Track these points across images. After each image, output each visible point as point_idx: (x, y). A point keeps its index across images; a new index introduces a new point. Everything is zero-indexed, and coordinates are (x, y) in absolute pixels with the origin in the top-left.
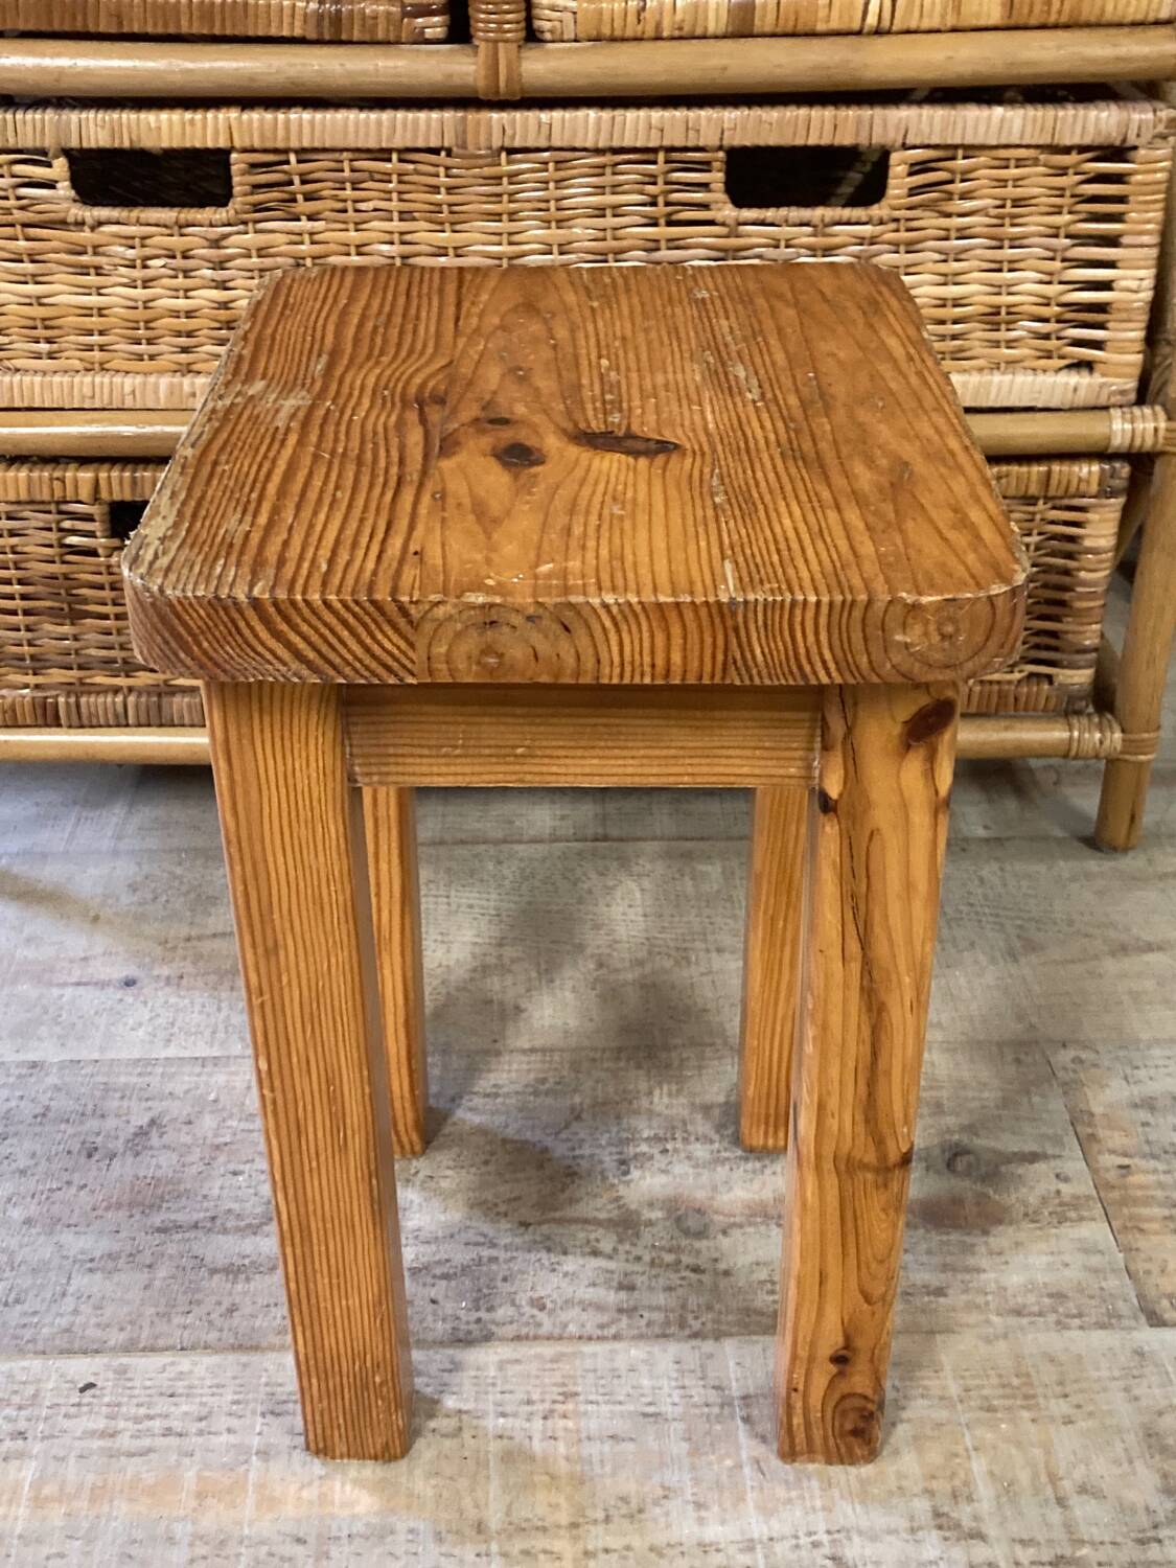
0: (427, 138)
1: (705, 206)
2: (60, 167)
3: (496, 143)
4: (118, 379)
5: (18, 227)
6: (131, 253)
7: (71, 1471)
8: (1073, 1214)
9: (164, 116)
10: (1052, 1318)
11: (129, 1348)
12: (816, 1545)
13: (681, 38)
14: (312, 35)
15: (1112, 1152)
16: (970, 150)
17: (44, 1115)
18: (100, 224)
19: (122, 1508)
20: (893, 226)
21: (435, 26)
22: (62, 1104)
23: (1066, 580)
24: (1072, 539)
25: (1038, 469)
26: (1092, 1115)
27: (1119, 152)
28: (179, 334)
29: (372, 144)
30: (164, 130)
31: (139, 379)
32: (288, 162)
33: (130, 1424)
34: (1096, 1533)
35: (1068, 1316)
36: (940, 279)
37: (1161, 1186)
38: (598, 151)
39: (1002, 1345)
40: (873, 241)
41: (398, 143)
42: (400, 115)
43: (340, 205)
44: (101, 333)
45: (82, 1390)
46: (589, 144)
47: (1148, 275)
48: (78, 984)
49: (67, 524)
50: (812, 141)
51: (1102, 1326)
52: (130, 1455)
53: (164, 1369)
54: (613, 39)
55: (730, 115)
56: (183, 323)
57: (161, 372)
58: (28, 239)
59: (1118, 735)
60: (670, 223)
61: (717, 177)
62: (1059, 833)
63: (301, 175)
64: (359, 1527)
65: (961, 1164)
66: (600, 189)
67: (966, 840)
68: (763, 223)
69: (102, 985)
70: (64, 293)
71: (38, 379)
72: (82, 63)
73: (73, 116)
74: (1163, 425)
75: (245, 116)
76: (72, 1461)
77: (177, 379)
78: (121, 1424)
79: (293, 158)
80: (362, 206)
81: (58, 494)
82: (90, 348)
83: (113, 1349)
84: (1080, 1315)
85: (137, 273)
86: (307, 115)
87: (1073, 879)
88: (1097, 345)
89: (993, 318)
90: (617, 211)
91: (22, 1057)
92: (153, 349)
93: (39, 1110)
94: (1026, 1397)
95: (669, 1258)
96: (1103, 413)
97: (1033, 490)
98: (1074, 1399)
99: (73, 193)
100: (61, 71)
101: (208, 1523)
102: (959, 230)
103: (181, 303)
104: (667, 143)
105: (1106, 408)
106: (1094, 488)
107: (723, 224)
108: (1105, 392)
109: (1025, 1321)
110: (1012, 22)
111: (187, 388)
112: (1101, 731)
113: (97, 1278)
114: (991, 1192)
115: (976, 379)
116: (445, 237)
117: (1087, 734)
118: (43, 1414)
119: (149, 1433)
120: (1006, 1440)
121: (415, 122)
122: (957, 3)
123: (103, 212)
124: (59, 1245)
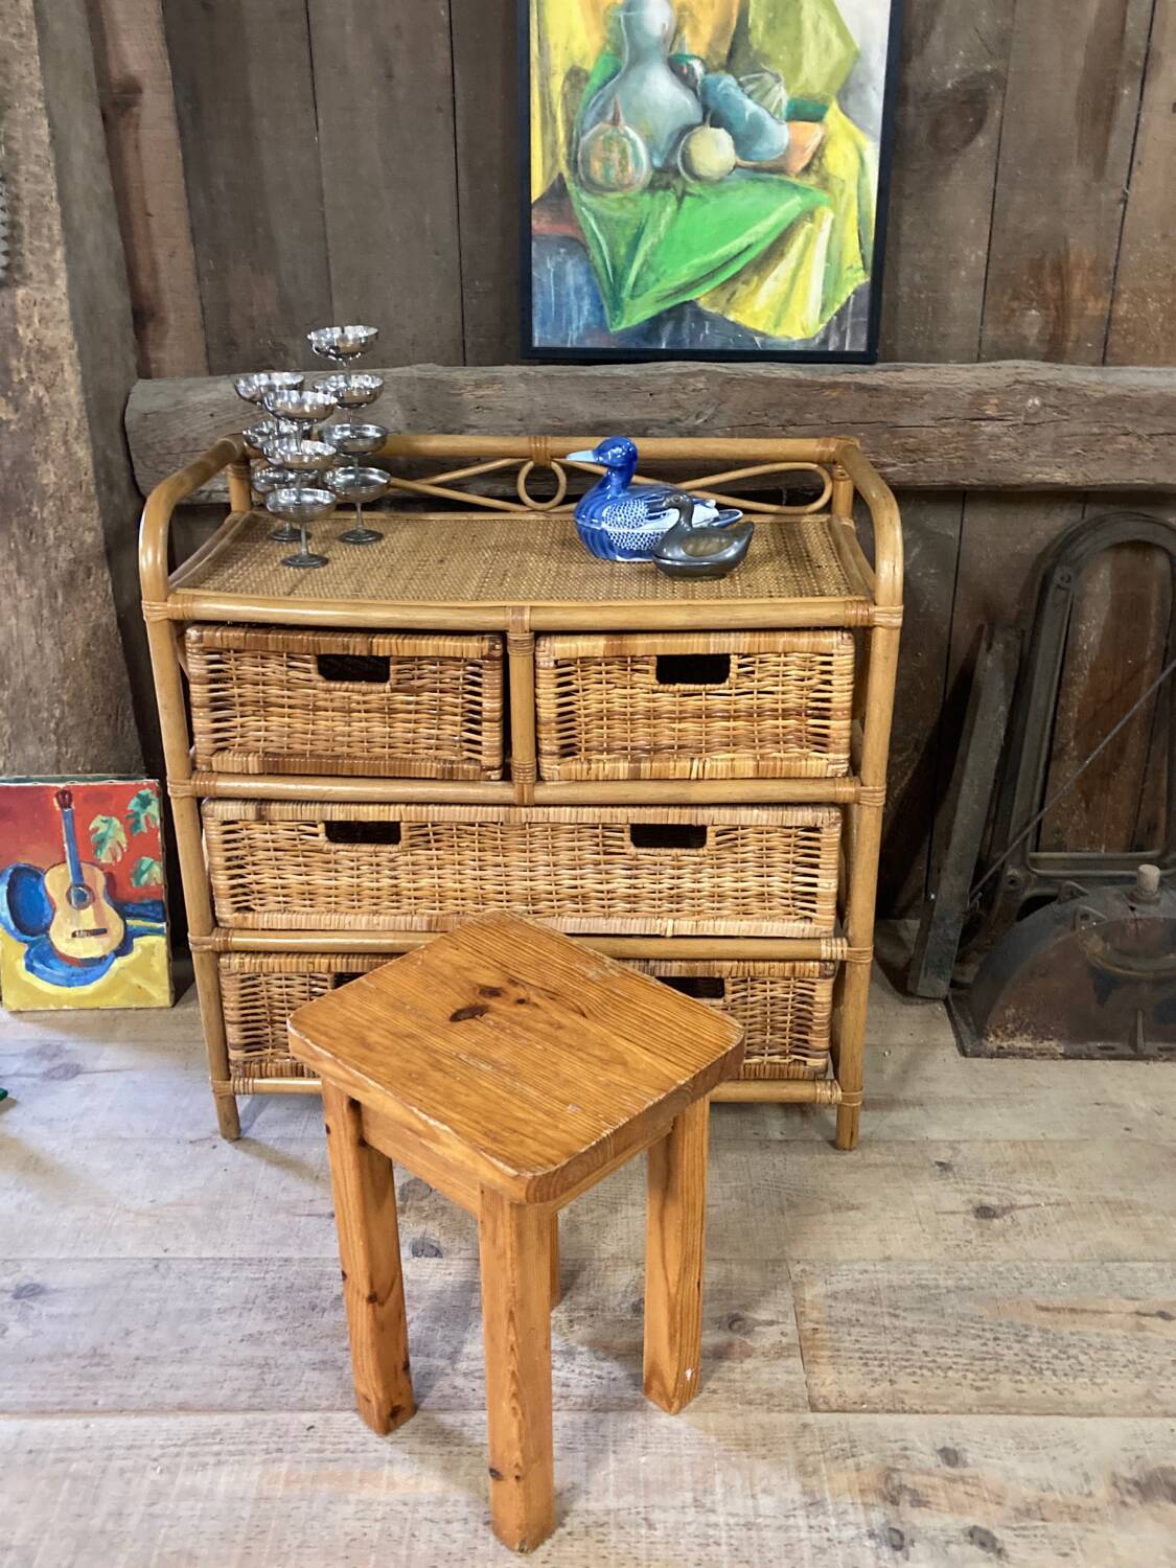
0: (492, 818)
1: (622, 847)
2: (321, 828)
3: (524, 820)
4: (342, 917)
5: (299, 852)
6: (352, 864)
7: (303, 1468)
8: (786, 1354)
9: (371, 808)
10: (766, 1406)
11: (330, 1409)
12: (638, 1513)
13: (608, 781)
14: (439, 777)
15: (811, 1321)
16: (744, 827)
17: (291, 1287)
18: (338, 851)
19: (326, 1486)
20: (711, 857)
21: (495, 775)
22: (299, 1282)
23: (808, 1016)
24: (810, 997)
25: (789, 965)
26: (805, 1301)
27: (816, 829)
28: (373, 898)
29: (467, 820)
30: (371, 814)
31: (353, 917)
32: (427, 827)
33: (330, 1447)
34: (767, 1512)
35: (774, 1406)
36: (734, 880)
37: (831, 1340)
38: (571, 824)
39: (740, 1419)
40: (701, 863)
41: (478, 819)
42: (480, 809)
43: (451, 844)
44: (335, 896)
45: (308, 1429)
46: (567, 821)
47: (834, 882)
48: (309, 1215)
49: (314, 982)
50: (670, 822)
51: (788, 1410)
52: (330, 1461)
53: (346, 1420)
54: (577, 781)
55: (631, 811)
56: (375, 893)
57: (363, 913)
58: (304, 857)
59: (840, 1092)
60: (606, 853)
61: (626, 835)
62: (819, 1138)
63: (433, 832)
64: (432, 1499)
65: (735, 1326)
66: (572, 840)
67: (769, 1141)
68: (649, 855)
69: (319, 1216)
70: (319, 879)
71: (304, 916)
72: (334, 789)
73: (329, 808)
74: (845, 949)
75: (408, 808)
76: (304, 1463)
77: (370, 917)
78: (327, 1446)
79: (430, 825)
80: (461, 845)
81: (311, 969)
82: (330, 903)
83: (324, 1409)
84: (779, 1405)
85: (355, 872)
86: (436, 808)
87: (822, 1166)
88: (814, 911)
89: (762, 897)
90: (580, 849)
91: (279, 1255)
92: (360, 904)
93: (289, 1284)
94: (747, 1445)
95: (588, 1371)
96: (816, 941)
97: (788, 974)
98: (769, 1446)
99: (326, 838)
100: (324, 792)
101: (364, 1494)
102: (741, 859)
103: (375, 885)
104: (602, 821)
105: (819, 938)
106: (817, 974)
107: (630, 855)
108: (818, 931)
109: (752, 1408)
110: (758, 777)
111: (375, 922)
112: (832, 1090)
113: (317, 1373)
114: (748, 1340)
115: (755, 923)
116: (500, 859)
117: (824, 1092)
118: (291, 1440)
119: (339, 1451)
120: (733, 1466)
121: (487, 812)
122: (733, 769)
123: (340, 846)
124: (299, 1357)
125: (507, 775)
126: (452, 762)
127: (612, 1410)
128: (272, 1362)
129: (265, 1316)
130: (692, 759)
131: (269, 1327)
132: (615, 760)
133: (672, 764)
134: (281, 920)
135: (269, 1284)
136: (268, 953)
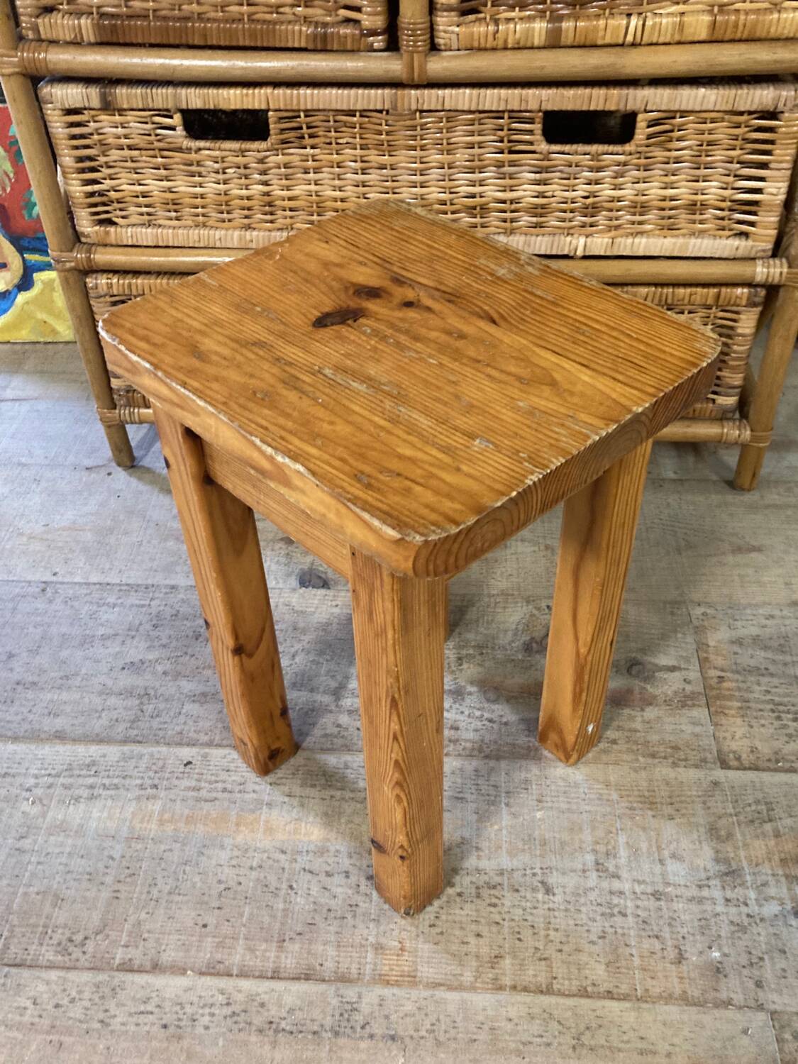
0: (375, 105)
1: (531, 143)
2: (177, 119)
3: (414, 107)
4: (212, 232)
5: (157, 151)
6: (216, 166)
7: (178, 806)
8: (689, 703)
9: (232, 91)
10: (670, 760)
11: (210, 744)
12: (534, 875)
13: (519, 48)
14: (310, 46)
15: (715, 668)
16: (684, 113)
17: (176, 615)
18: (200, 149)
19: (200, 829)
20: (638, 155)
21: (378, 42)
22: (184, 609)
23: (729, 350)
24: (732, 328)
25: (714, 291)
26: (708, 646)
27: (773, 115)
28: (243, 209)
29: (345, 107)
30: (232, 99)
31: (223, 232)
32: (299, 117)
33: (207, 785)
34: (677, 880)
35: (679, 760)
36: (663, 185)
37: (739, 689)
38: (471, 112)
39: (643, 774)
40: (625, 164)
41: (359, 107)
42: (360, 91)
43: (328, 141)
44: (203, 207)
45: (185, 765)
46: (466, 108)
47: (783, 186)
50: (592, 108)
51: (696, 766)
52: (206, 801)
53: (225, 757)
54: (480, 49)
55: (545, 93)
56: (246, 203)
57: (235, 228)
58: (162, 157)
59: (748, 432)
60: (511, 152)
61: (537, 127)
62: (714, 478)
63: (307, 124)
64: (312, 847)
65: (634, 671)
66: (472, 134)
67: (663, 480)
68: (563, 153)
70: (182, 186)
71: (170, 231)
72: (186, 63)
73: (183, 92)
74: (785, 270)
75: (276, 91)
76: (178, 802)
77: (243, 233)
78: (203, 784)
79: (302, 114)
80: (340, 141)
82: (197, 215)
83: (201, 744)
84: (686, 760)
85: (221, 177)
86: (309, 91)
87: (719, 506)
88: (752, 224)
89: (693, 207)
90: (481, 145)
91: (168, 582)
92: (230, 216)
93: (174, 612)
94: (652, 803)
95: (478, 713)
96: (752, 262)
97: (710, 302)
98: (677, 806)
99: (184, 133)
100: (175, 67)
101: (240, 839)
102: (675, 158)
103: (244, 192)
104: (509, 107)
105: (754, 259)
106: (744, 302)
107: (541, 153)
108: (754, 249)
109: (657, 761)
110: (713, 39)
111: (248, 238)
112: (740, 430)
113: (197, 706)
114: (648, 687)
115: (681, 240)
116: (386, 159)
117: (732, 431)
118: (167, 775)
119: (216, 790)
120: (638, 826)
121: (369, 95)
122: (681, 26)
123: (202, 144)
124: (179, 687)
125: (393, 45)
126: (325, 25)
127: (503, 758)
128: (152, 693)
129: (149, 644)
130: (629, 15)
131: (151, 656)
132: (530, 18)
133: (602, 22)
134: (146, 235)
135: (154, 611)
136: (136, 273)
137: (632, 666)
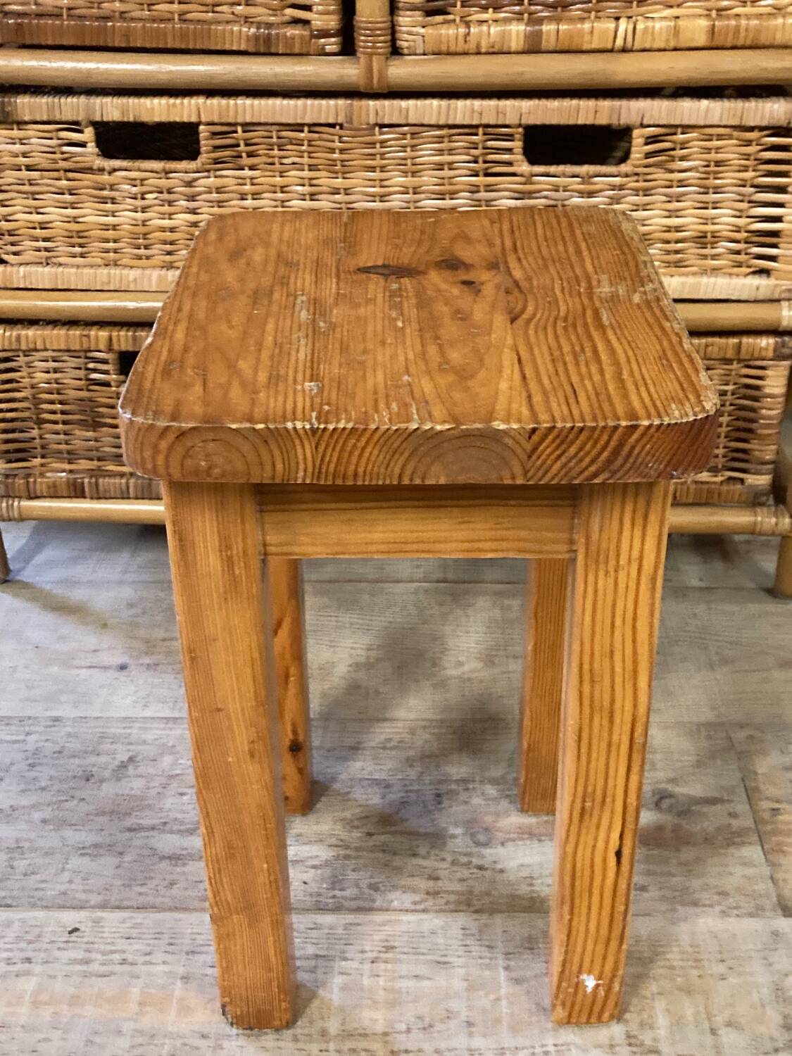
0: (328, 117)
1: (510, 164)
2: (89, 134)
3: (372, 121)
4: (126, 271)
5: (62, 172)
6: (134, 190)
8: (738, 840)
9: (156, 101)
10: (718, 909)
11: (103, 906)
13: (494, 53)
14: (251, 49)
15: (768, 799)
16: (686, 128)
17: (60, 752)
18: (115, 170)
19: (89, 1011)
20: (635, 178)
21: (332, 44)
22: (74, 745)
23: (752, 415)
24: (758, 388)
25: (734, 341)
26: (756, 774)
27: (787, 131)
28: (165, 243)
29: (291, 121)
30: (156, 110)
31: (139, 272)
32: (236, 132)
33: (99, 957)
35: (730, 908)
36: (666, 213)
38: (439, 127)
40: (621, 187)
41: (307, 120)
42: (309, 102)
43: (270, 160)
44: (115, 241)
45: (70, 932)
46: (433, 122)
48: (90, 667)
49: (91, 365)
50: (580, 122)
51: (751, 915)
52: (98, 976)
53: (125, 921)
54: (449, 54)
55: (526, 104)
56: (168, 236)
57: (154, 267)
58: (69, 180)
59: (788, 520)
60: (487, 175)
61: (517, 145)
63: (245, 140)
65: (666, 803)
66: (440, 152)
67: (687, 588)
68: (547, 175)
69: (105, 668)
70: (90, 215)
71: (74, 270)
72: (103, 66)
73: (97, 101)
75: (209, 101)
76: (60, 978)
77: (164, 272)
78: (95, 956)
79: (239, 129)
80: (285, 161)
81: (85, 346)
82: (107, 251)
83: (93, 907)
84: (737, 908)
85: (139, 203)
86: (248, 101)
87: (758, 616)
88: (773, 259)
89: (702, 240)
90: (451, 166)
91: (49, 714)
92: (148, 252)
93: (57, 748)
94: (697, 960)
95: (464, 860)
96: (776, 304)
97: (730, 354)
98: (729, 963)
99: (97, 150)
100: (89, 71)
101: (146, 1022)
102: (680, 181)
103: (167, 223)
104: (485, 121)
105: (778, 301)
106: (770, 354)
107: (522, 176)
108: (778, 290)
109: (699, 910)
110: (714, 44)
111: (167, 278)
112: (777, 517)
113: (86, 860)
114: (684, 823)
115: (691, 280)
116: (339, 182)
117: (767, 520)
118: (45, 946)
119: (112, 962)
120: (680, 989)
121: (320, 106)
122: (676, 31)
123: (117, 163)
124: (62, 838)
125: (348, 48)
126: (269, 26)
127: (500, 911)
128: (26, 845)
129: (22, 787)
130: (617, 19)
131: (25, 801)
132: (506, 21)
133: (587, 26)
134: (43, 275)
135: (31, 746)
137: (662, 798)
